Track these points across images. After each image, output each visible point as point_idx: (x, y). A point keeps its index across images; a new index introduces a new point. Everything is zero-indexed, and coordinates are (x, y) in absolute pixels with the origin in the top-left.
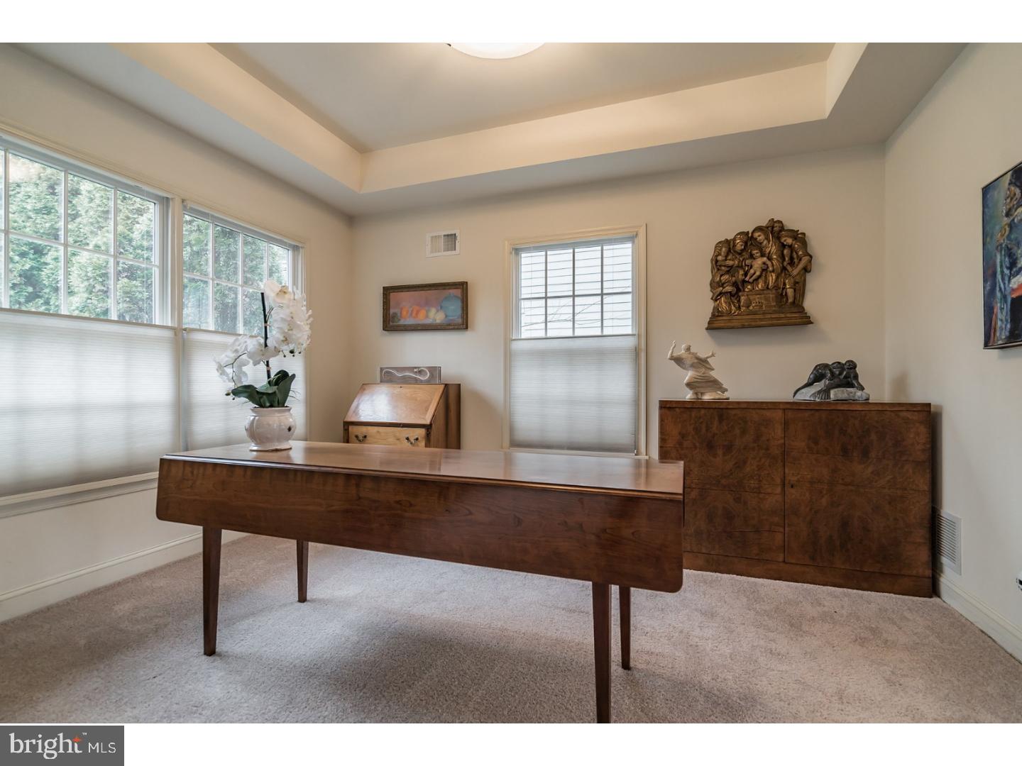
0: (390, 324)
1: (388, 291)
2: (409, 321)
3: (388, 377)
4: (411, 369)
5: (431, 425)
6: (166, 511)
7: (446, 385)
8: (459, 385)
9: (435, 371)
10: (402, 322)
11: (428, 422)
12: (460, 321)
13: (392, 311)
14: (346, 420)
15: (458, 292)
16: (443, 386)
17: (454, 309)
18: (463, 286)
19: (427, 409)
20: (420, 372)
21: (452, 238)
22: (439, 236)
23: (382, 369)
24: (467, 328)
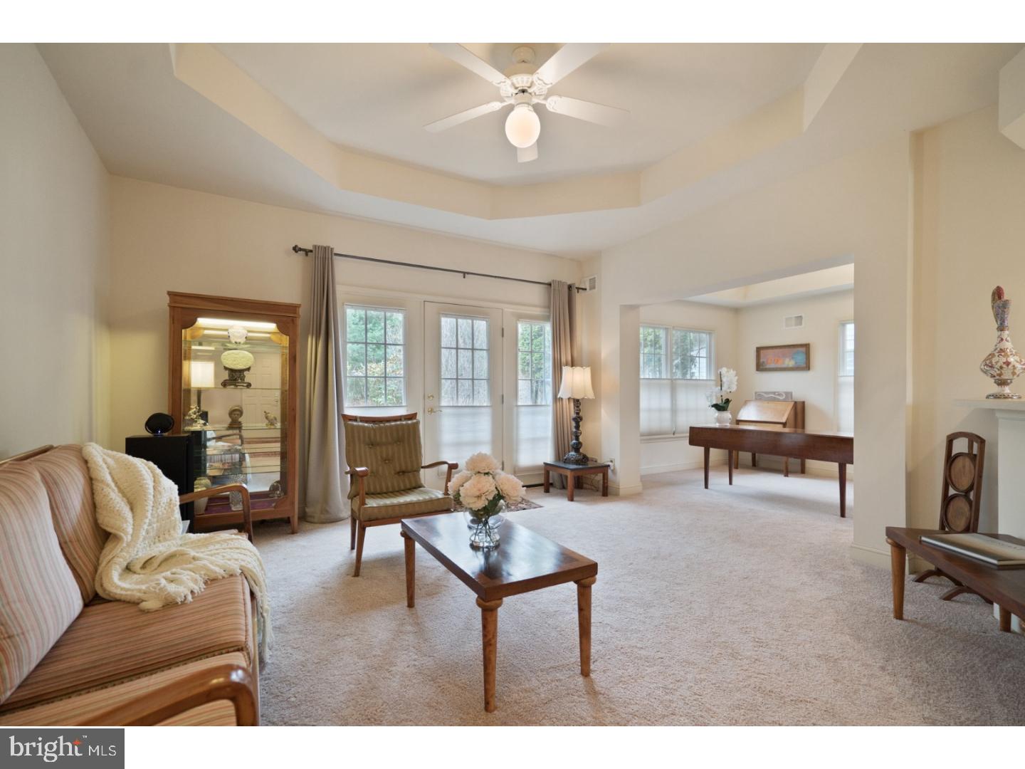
0: (760, 367)
1: (759, 350)
2: (772, 366)
3: (759, 397)
4: (774, 393)
5: (786, 423)
6: (692, 442)
7: (796, 403)
8: (803, 403)
9: (789, 395)
10: (768, 366)
11: (784, 421)
12: (805, 365)
13: (761, 360)
14: (738, 419)
15: (803, 349)
16: (793, 403)
17: (801, 359)
18: (807, 347)
19: (783, 415)
20: (779, 395)
21: (799, 319)
22: (791, 318)
23: (756, 393)
24: (809, 369)
